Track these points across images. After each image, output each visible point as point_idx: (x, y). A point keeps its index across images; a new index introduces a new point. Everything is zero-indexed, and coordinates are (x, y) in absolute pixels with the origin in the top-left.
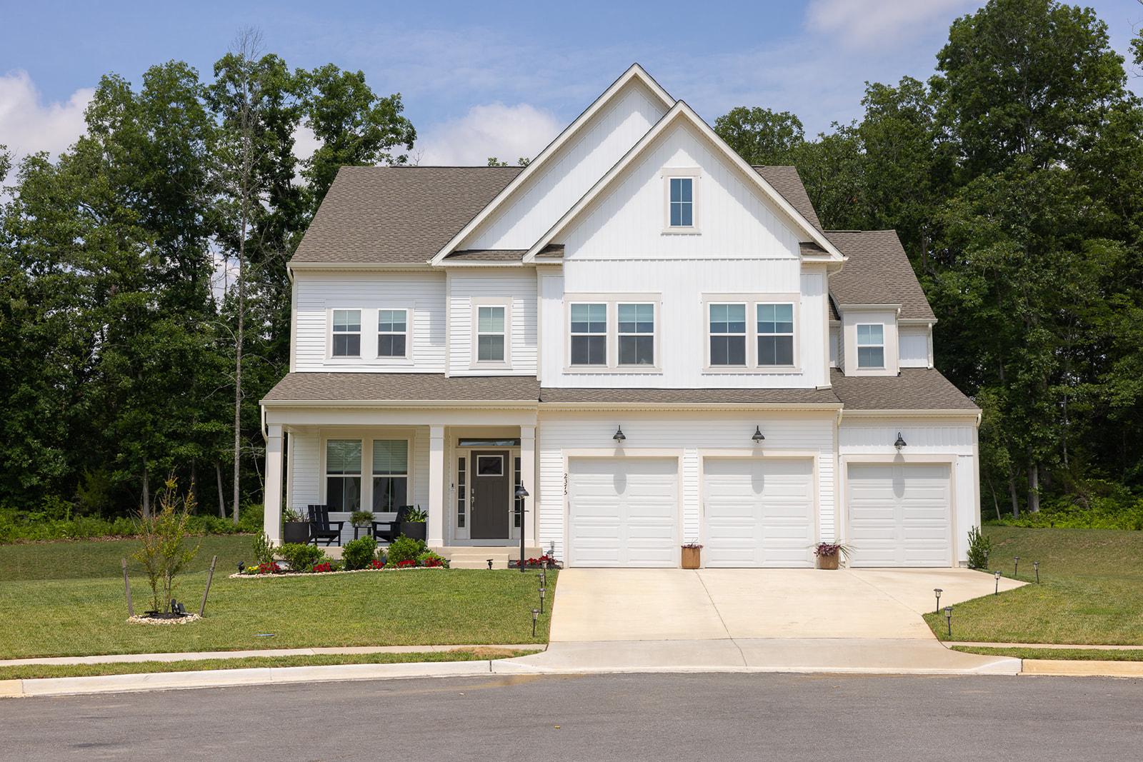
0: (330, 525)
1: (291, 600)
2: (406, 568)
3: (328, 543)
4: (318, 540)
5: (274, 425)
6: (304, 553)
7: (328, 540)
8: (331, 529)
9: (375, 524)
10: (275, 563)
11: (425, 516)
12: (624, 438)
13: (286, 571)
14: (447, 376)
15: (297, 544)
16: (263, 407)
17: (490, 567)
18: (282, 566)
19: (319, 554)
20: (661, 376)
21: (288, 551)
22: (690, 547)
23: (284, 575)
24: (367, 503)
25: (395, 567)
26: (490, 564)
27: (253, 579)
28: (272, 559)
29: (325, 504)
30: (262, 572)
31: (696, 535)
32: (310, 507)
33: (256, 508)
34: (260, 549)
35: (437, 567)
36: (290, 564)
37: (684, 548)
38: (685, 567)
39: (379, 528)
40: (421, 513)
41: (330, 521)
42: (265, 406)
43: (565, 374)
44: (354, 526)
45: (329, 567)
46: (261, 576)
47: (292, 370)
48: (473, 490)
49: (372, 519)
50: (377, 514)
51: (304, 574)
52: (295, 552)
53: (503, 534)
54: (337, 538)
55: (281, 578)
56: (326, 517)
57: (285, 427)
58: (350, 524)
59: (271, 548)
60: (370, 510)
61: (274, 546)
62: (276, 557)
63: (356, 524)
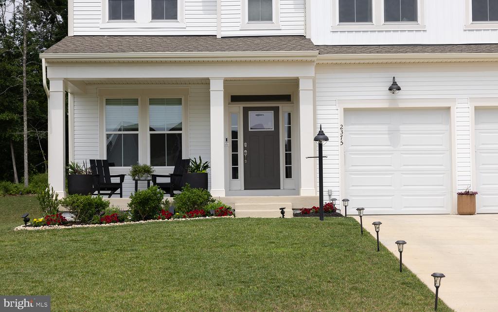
0: (111, 178)
1: (83, 257)
2: (197, 218)
3: (110, 195)
4: (101, 192)
5: (54, 79)
6: (90, 204)
7: (109, 192)
8: (112, 182)
9: (154, 177)
10: (61, 214)
11: (206, 167)
12: (399, 89)
13: (71, 223)
14: (219, 37)
15: (82, 195)
16: (43, 61)
17: (283, 216)
18: (69, 217)
19: (105, 205)
20: (425, 33)
21: (74, 202)
22: (467, 193)
23: (70, 227)
24: (144, 157)
25: (185, 217)
26: (283, 213)
27: (38, 231)
28: (58, 211)
29: (105, 158)
30: (48, 224)
31: (468, 183)
32: (92, 162)
33: (41, 176)
34: (46, 200)
35: (228, 217)
36: (77, 216)
37: (460, 194)
38: (461, 213)
39: (159, 180)
40: (202, 165)
41: (111, 175)
42: (45, 59)
43: (333, 32)
44: (134, 179)
45: (117, 217)
46: (47, 227)
47: (71, 33)
48: (246, 143)
49: (151, 172)
50: (155, 168)
51: (91, 226)
52: (81, 203)
53: (274, 184)
54: (118, 191)
55: (69, 229)
56: (108, 171)
57: (66, 81)
58: (131, 177)
59: (56, 199)
60: (149, 164)
61: (59, 198)
62: (61, 208)
63: (136, 178)
